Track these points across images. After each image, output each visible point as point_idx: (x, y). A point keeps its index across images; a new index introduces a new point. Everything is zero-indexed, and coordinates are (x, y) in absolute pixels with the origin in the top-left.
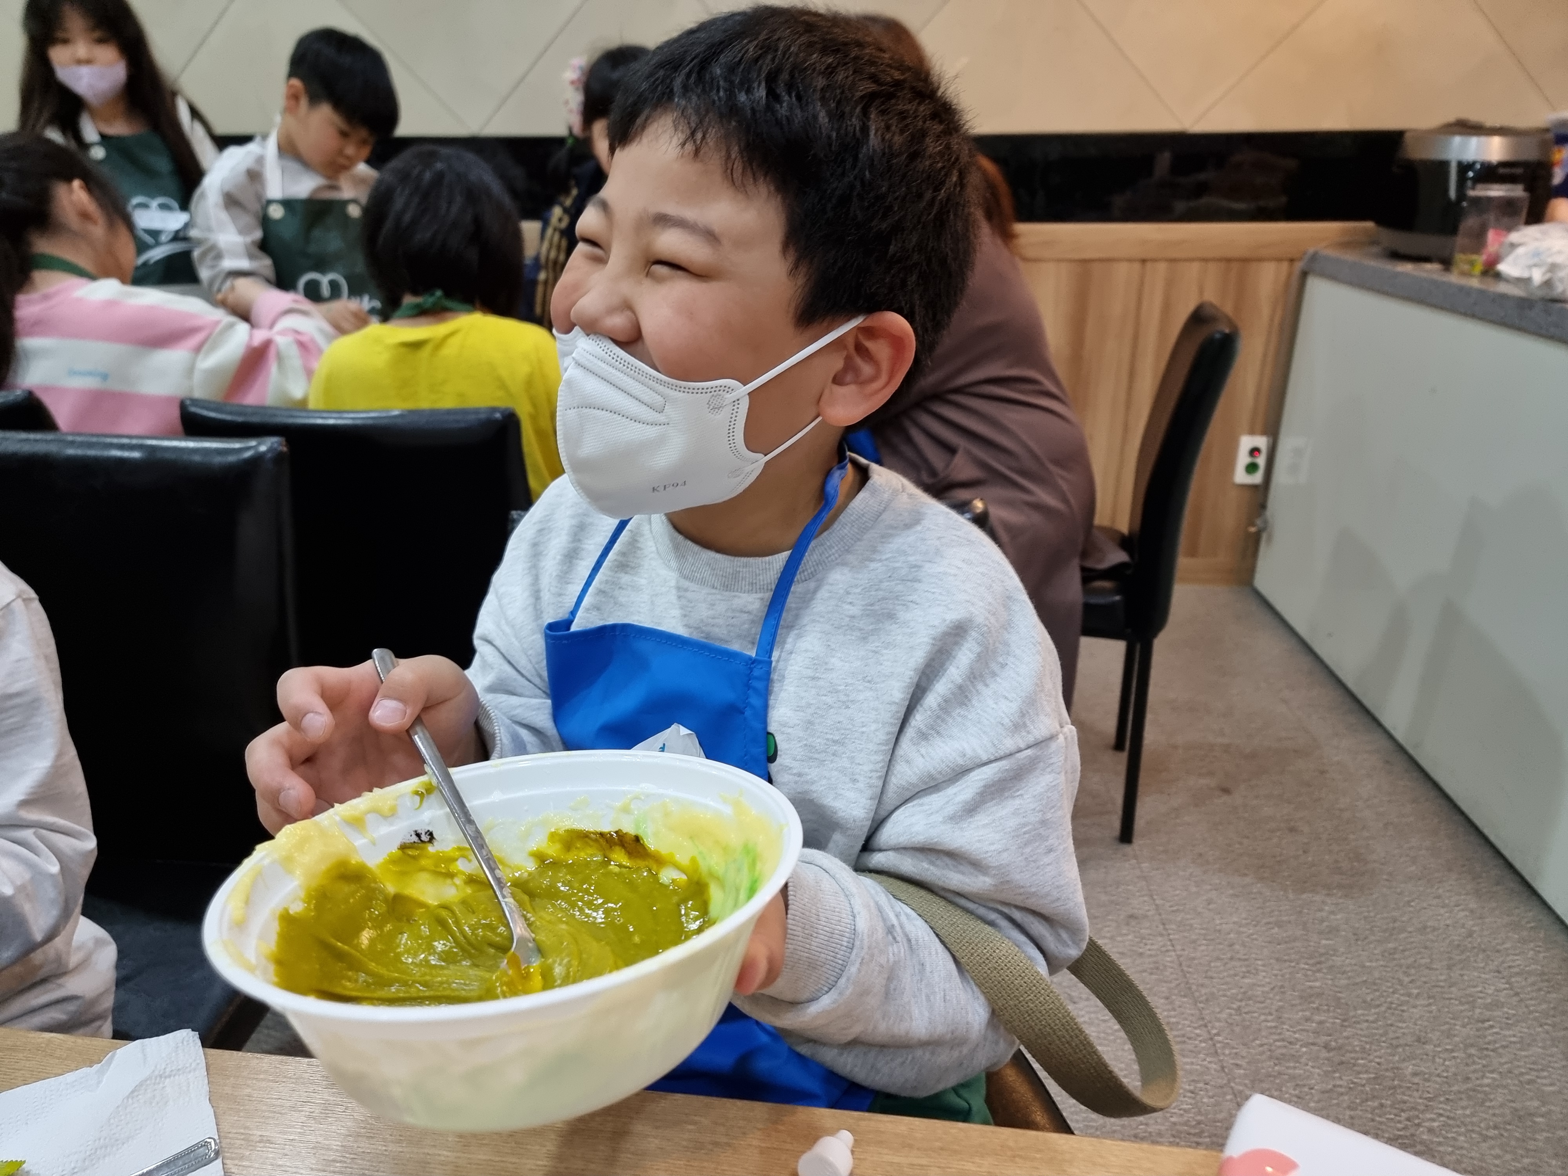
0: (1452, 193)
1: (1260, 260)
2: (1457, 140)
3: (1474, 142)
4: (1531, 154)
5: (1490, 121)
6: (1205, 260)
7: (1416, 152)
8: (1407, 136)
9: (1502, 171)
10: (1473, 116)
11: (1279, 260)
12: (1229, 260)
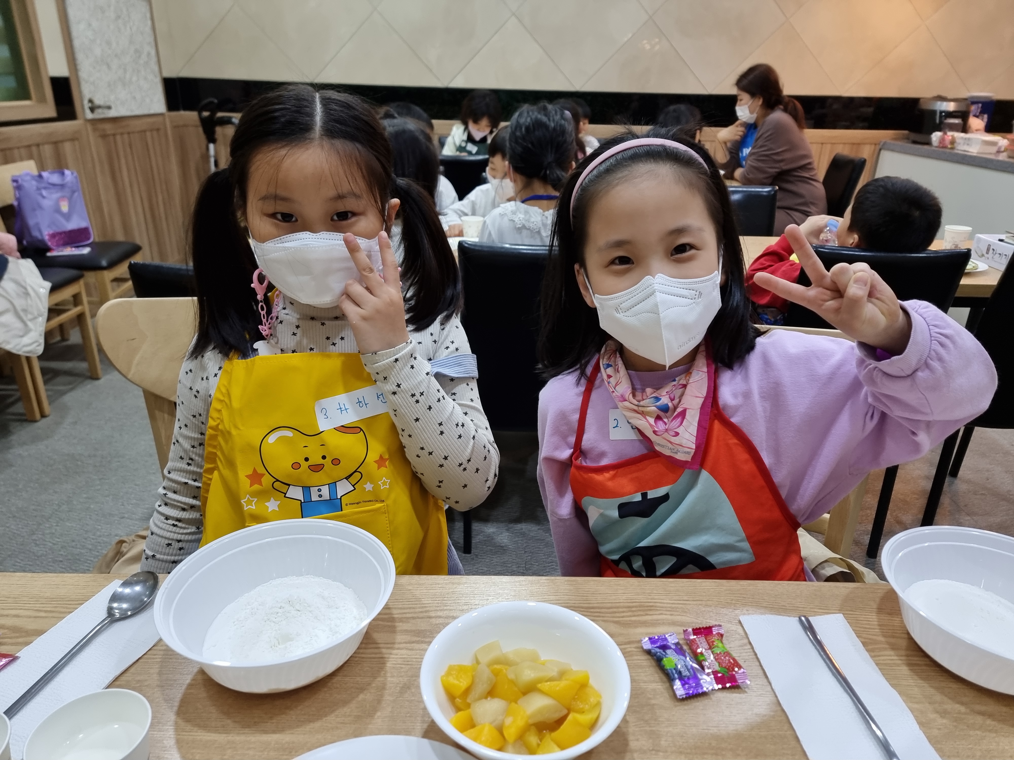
0: (938, 121)
1: (864, 144)
2: (939, 103)
3: (945, 104)
4: (963, 108)
5: (950, 96)
6: (844, 144)
7: (925, 106)
8: (921, 100)
9: (954, 114)
10: (943, 94)
11: (871, 144)
12: (854, 144)
